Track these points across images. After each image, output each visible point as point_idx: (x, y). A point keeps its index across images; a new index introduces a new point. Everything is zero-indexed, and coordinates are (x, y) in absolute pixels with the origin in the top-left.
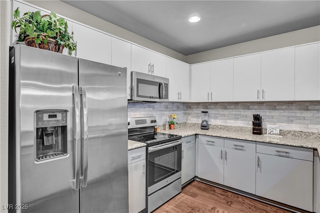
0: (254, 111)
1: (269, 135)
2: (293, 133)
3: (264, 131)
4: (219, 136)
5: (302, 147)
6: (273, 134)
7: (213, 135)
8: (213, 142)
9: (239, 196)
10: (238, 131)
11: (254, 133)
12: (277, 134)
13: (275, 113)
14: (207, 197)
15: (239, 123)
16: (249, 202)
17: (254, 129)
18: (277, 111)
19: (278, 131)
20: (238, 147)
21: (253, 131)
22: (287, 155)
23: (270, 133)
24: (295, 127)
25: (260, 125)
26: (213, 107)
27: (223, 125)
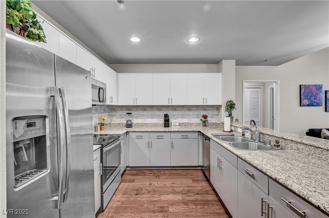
0: (164, 111)
1: (173, 127)
2: (184, 124)
3: (170, 125)
4: (146, 131)
5: (194, 131)
6: (176, 126)
7: (141, 131)
8: (142, 136)
9: (160, 170)
10: (154, 126)
11: (165, 126)
12: (178, 126)
13: (176, 113)
14: (142, 179)
15: (154, 121)
16: (168, 172)
17: (165, 124)
18: (176, 111)
19: (178, 124)
20: (159, 137)
21: (164, 125)
22: (187, 137)
23: (174, 125)
24: (185, 121)
25: (168, 121)
26: (135, 109)
27: (143, 123)
